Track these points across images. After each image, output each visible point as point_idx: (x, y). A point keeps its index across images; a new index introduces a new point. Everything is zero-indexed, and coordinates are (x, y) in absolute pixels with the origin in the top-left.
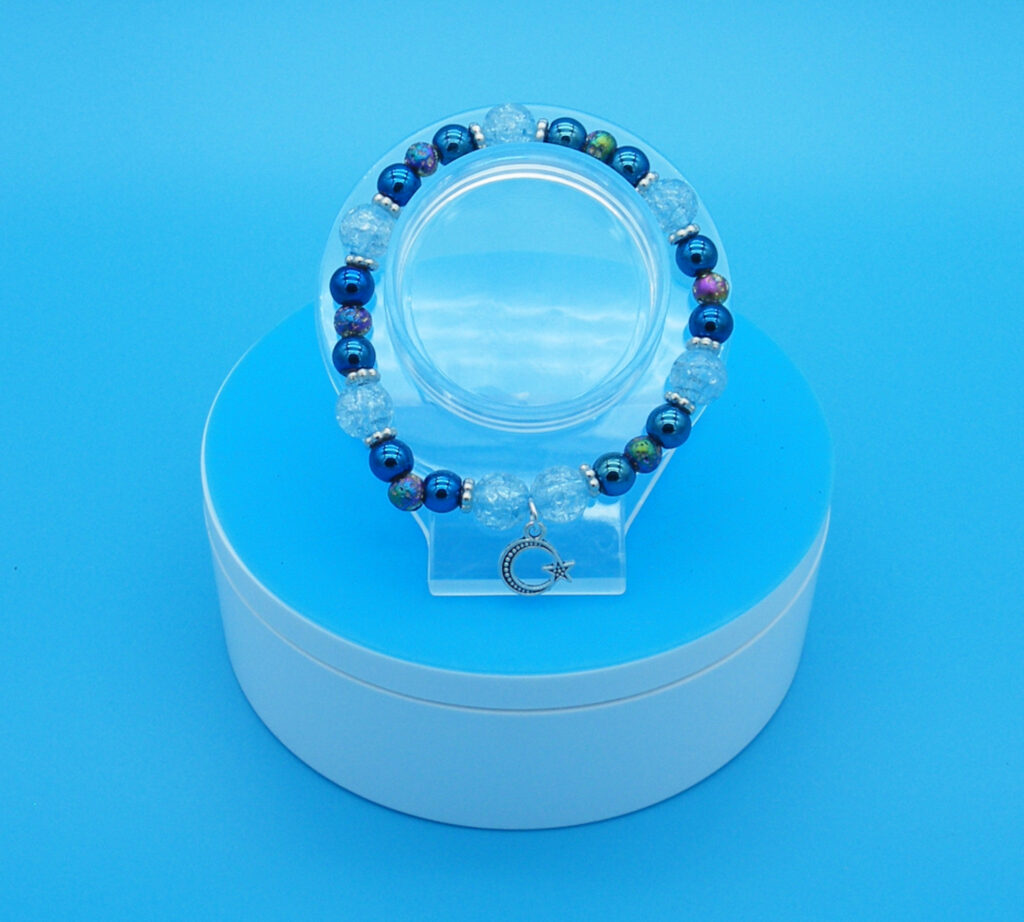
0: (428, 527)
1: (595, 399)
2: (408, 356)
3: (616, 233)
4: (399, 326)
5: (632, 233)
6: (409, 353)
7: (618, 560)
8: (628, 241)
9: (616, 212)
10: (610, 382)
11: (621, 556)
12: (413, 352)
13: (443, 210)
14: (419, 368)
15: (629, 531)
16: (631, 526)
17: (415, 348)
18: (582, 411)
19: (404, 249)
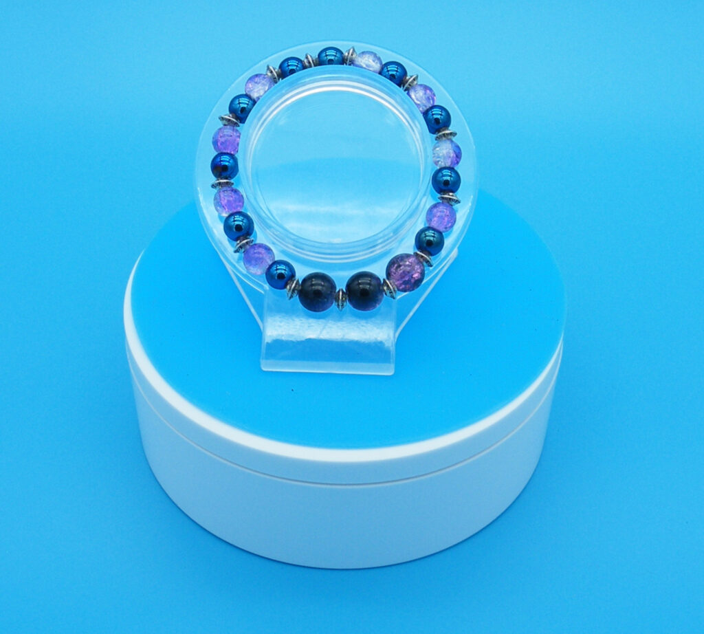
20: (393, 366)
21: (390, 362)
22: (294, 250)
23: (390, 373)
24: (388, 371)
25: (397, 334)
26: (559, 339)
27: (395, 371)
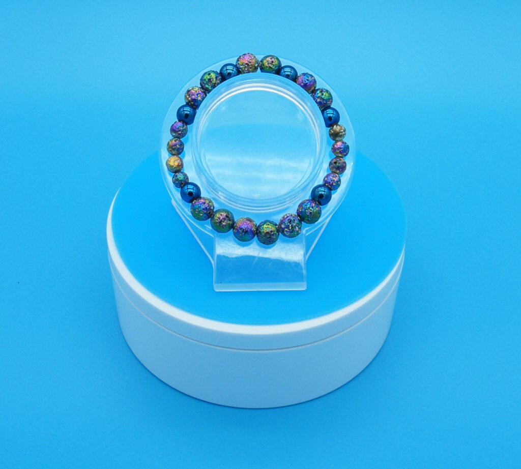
0: (213, 260)
1: (291, 196)
2: (203, 176)
3: (300, 117)
4: (199, 161)
5: (308, 116)
6: (204, 174)
7: (302, 273)
8: (306, 120)
9: (301, 107)
10: (299, 187)
11: (304, 272)
12: (206, 174)
13: (220, 105)
14: (208, 181)
15: (307, 260)
16: (309, 257)
17: (206, 171)
18: (284, 202)
19: (201, 124)
20: (305, 283)
21: (303, 281)
22: (228, 203)
23: (304, 289)
24: (302, 287)
25: (307, 257)
26: (402, 250)
27: (307, 287)
